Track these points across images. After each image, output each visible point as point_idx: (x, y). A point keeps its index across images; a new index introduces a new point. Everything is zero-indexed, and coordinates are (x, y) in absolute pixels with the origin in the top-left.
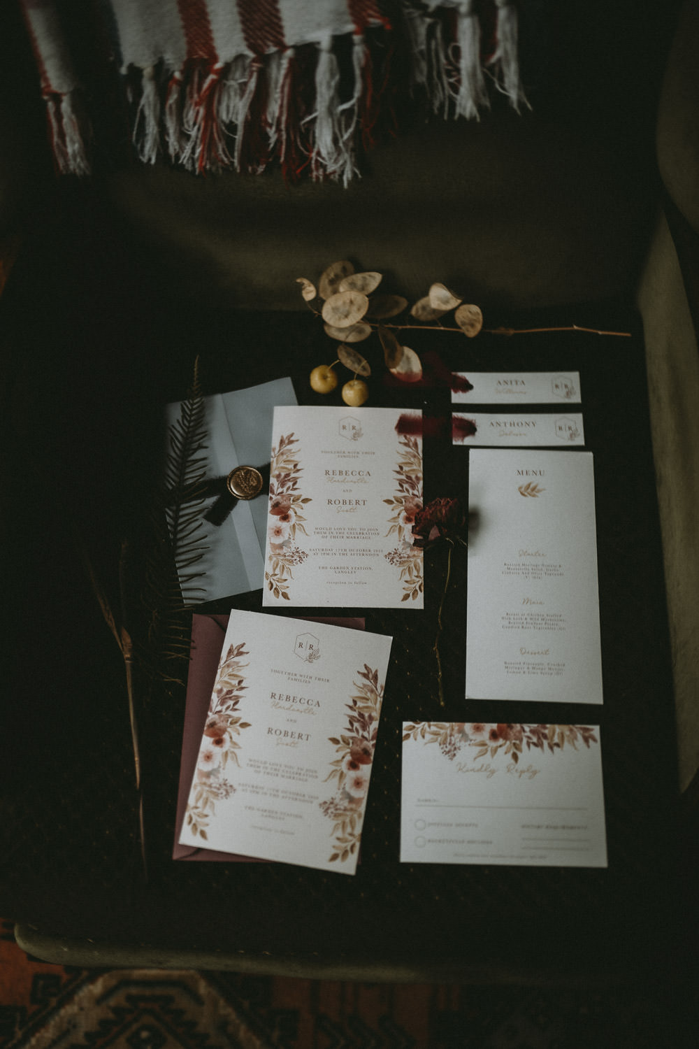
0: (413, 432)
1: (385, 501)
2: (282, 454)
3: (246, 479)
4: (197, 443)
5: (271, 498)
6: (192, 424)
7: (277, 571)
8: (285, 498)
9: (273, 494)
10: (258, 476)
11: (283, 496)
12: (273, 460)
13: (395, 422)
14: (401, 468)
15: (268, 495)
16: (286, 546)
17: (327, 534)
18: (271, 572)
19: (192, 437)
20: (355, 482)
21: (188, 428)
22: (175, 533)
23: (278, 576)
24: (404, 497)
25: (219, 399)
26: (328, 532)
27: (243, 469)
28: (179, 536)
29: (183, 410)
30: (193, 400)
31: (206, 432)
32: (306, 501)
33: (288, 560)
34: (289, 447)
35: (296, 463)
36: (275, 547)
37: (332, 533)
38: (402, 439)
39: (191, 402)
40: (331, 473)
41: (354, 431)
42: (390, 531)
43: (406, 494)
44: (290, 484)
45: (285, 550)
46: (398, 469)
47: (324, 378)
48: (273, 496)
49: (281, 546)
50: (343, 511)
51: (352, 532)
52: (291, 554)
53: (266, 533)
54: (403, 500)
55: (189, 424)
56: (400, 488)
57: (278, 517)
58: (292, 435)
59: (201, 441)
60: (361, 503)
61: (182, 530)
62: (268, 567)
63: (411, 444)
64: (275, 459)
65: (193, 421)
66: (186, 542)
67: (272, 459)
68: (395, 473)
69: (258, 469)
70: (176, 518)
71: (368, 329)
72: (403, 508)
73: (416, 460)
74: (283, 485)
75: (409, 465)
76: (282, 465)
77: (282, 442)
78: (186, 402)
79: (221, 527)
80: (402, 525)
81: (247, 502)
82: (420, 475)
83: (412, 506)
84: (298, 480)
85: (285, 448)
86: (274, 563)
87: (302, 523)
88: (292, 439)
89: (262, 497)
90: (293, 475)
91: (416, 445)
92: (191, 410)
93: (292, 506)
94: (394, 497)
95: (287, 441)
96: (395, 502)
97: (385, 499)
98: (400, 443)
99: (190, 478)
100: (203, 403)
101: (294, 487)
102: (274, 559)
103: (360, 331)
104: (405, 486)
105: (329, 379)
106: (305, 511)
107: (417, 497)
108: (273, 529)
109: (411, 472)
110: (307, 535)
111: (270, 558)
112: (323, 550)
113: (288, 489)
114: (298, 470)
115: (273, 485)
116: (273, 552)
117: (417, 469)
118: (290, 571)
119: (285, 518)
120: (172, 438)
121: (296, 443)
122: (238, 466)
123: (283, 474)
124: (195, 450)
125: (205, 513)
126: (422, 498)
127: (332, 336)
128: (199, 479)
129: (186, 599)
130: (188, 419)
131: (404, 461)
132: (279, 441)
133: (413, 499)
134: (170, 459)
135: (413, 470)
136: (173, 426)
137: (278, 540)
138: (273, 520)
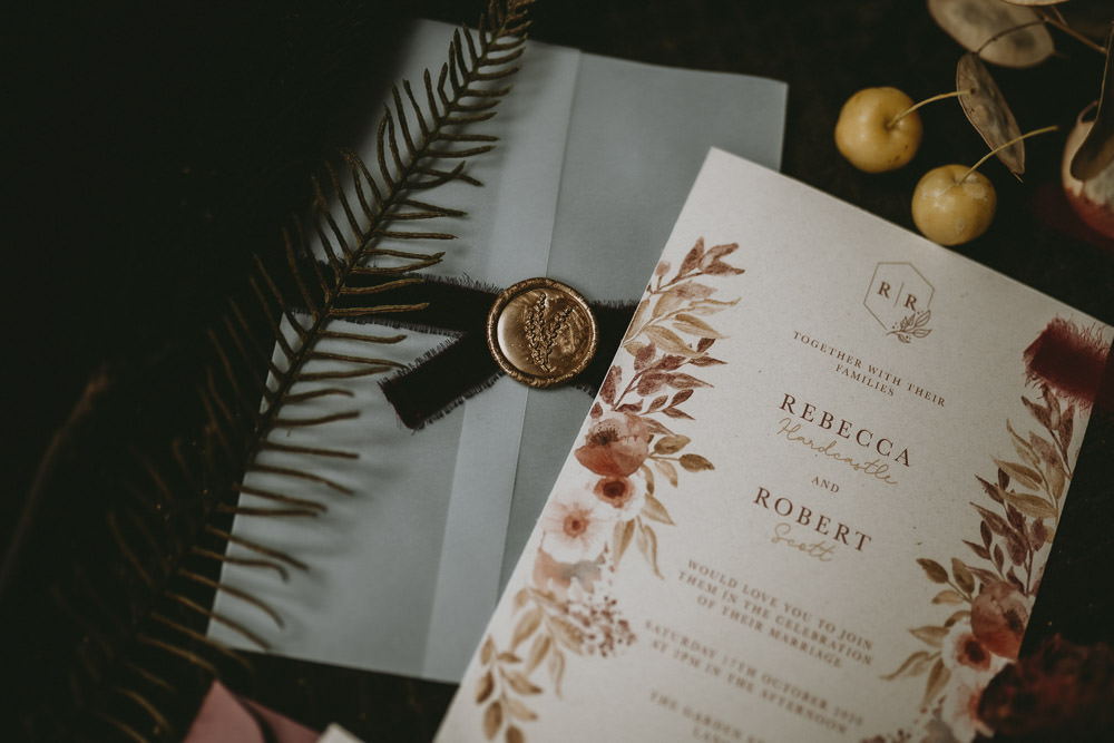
0: (1073, 385)
1: (922, 562)
2: (681, 292)
3: (550, 324)
4: (460, 160)
5: (597, 411)
6: (464, 101)
7: (524, 650)
8: (636, 429)
9: (609, 400)
10: (587, 329)
11: (633, 420)
12: (650, 300)
13: (1032, 337)
14: (1004, 478)
15: (594, 397)
16: (581, 579)
17: (718, 597)
18: (503, 645)
19: (451, 139)
20: (857, 467)
21: (450, 107)
22: (279, 399)
23: (519, 668)
24: (983, 574)
25: (568, 63)
26: (720, 592)
27: (553, 290)
28: (289, 412)
29: (456, 50)
30: (494, 37)
31: (494, 139)
32: (695, 463)
33: (570, 630)
34: (708, 280)
35: (710, 336)
36: (548, 567)
37: (733, 599)
38: (1035, 394)
39: (489, 38)
40: (798, 408)
41: (909, 312)
42: (905, 666)
43: (989, 566)
44: (669, 392)
45: (573, 592)
46: (994, 480)
47: (886, 125)
48: (606, 407)
49: (566, 574)
50: (791, 542)
51: (795, 620)
52: (586, 613)
53: (538, 515)
54: (977, 582)
55: (457, 97)
56: (981, 542)
57: (595, 478)
58: (730, 249)
59: (468, 159)
60: (853, 539)
61: (302, 399)
62: (502, 625)
63: (1054, 419)
64: (655, 299)
65: (472, 93)
66: (299, 438)
67: (646, 295)
68: (981, 488)
69: (595, 307)
70: (300, 356)
71: (1044, 46)
72: (967, 607)
73: (1053, 471)
74: (646, 386)
75: (1030, 480)
76: (669, 324)
77: (694, 257)
78: (476, 35)
79: (419, 434)
80: (949, 662)
81: (523, 391)
82: (1051, 524)
83: (998, 612)
84: (696, 390)
85: (696, 280)
86: (525, 618)
87: (657, 527)
88: (725, 259)
89: (575, 395)
90: (686, 369)
91: (1066, 426)
92: (478, 62)
93: (648, 462)
94: (954, 561)
95: (709, 260)
96: (952, 578)
97: (927, 556)
98: (1025, 401)
99: (395, 254)
100: (520, 52)
101: (678, 407)
102: (531, 605)
103: (1022, 42)
104: (998, 540)
105: (896, 135)
106: (682, 493)
107: (1021, 590)
108: (564, 507)
109: (1029, 505)
110: (656, 571)
111: (520, 599)
112: (685, 641)
113: (657, 404)
114: (709, 361)
115: (619, 372)
116: (535, 578)
117: (1048, 502)
118: (560, 667)
119: (614, 490)
120: (389, 117)
121: (731, 278)
122: (543, 274)
123: (660, 354)
124: (444, 178)
125: (392, 374)
126: (1032, 599)
127: (942, 22)
128: (417, 267)
129: (222, 619)
130: (461, 82)
131: (1018, 461)
132: (688, 251)
133: (1006, 589)
134: (357, 178)
135: (1035, 500)
136: (407, 85)
137: (567, 552)
138: (575, 482)
